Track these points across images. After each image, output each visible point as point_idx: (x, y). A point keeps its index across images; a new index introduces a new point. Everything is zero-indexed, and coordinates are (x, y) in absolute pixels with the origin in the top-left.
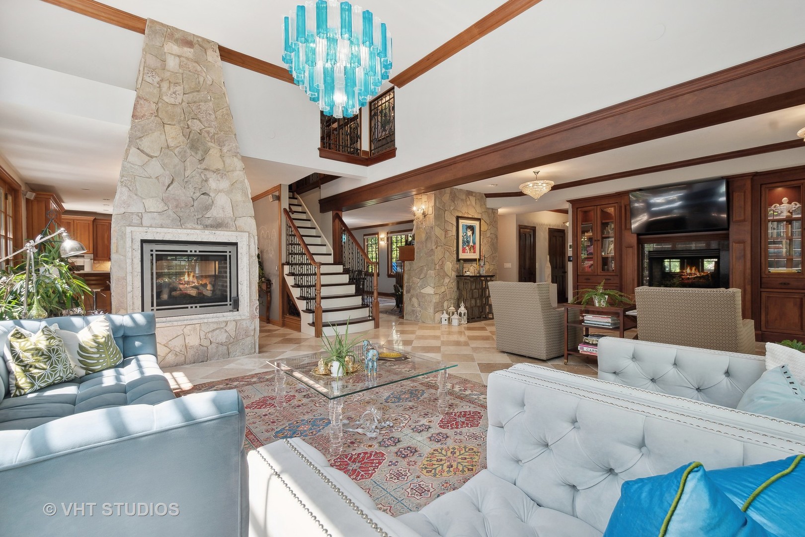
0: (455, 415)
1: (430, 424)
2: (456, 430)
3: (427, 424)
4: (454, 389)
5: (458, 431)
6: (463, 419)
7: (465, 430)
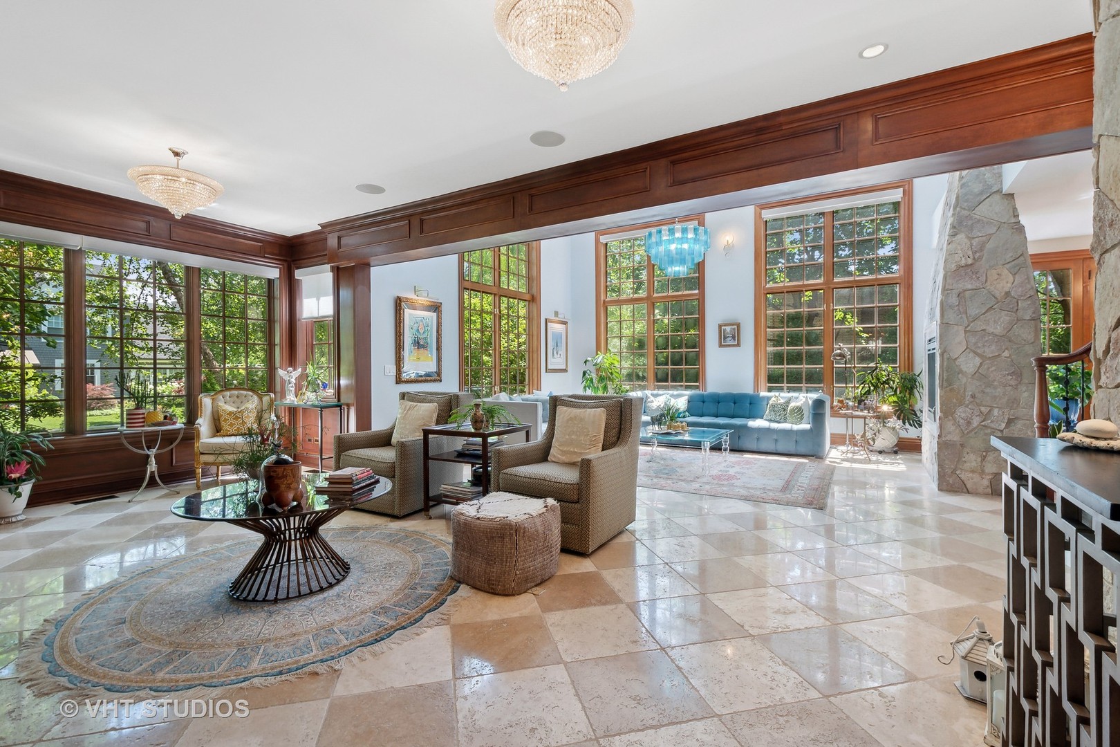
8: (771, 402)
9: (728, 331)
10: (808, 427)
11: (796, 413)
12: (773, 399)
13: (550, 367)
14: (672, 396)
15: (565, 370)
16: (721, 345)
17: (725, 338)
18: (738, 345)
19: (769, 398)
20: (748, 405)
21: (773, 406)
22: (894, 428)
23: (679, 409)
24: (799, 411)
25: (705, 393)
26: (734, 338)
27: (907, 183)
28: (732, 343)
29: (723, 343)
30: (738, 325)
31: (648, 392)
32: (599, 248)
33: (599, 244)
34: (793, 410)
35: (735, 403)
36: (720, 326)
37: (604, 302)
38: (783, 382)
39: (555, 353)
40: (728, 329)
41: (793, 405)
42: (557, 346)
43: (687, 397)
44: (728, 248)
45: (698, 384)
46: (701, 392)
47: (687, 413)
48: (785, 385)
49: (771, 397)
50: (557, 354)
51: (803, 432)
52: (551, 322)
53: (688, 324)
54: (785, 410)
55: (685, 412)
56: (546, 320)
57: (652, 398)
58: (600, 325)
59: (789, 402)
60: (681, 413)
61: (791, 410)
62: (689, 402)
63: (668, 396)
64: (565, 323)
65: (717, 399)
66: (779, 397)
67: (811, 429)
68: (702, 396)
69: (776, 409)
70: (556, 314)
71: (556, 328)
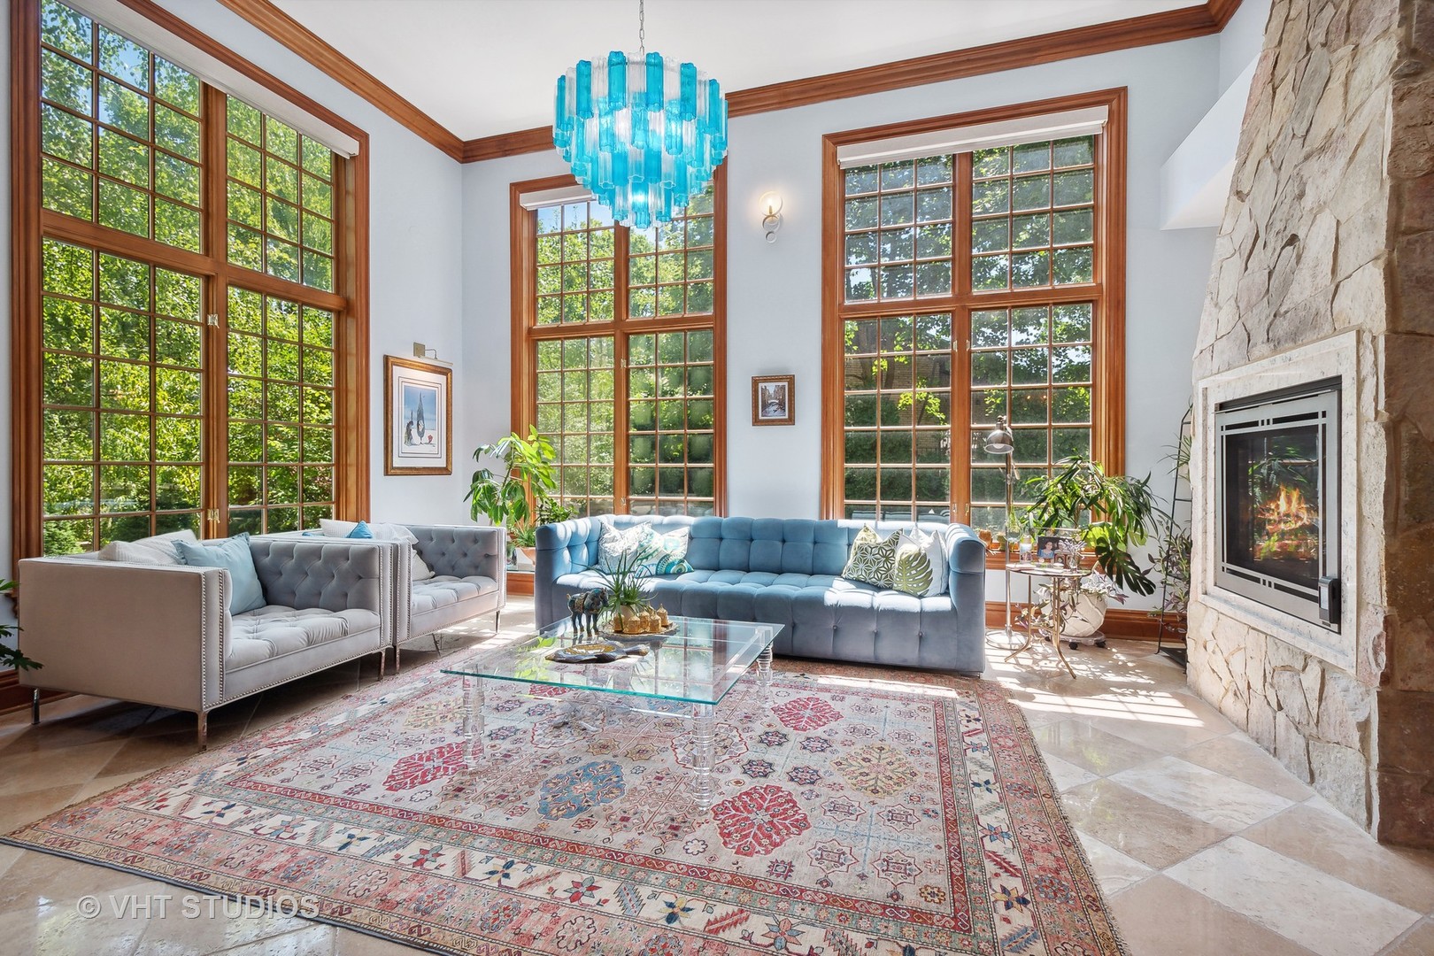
0: (446, 769)
1: (493, 743)
2: (442, 745)
3: (497, 742)
4: (458, 851)
5: (439, 744)
6: (429, 765)
7: (427, 747)
8: (857, 542)
9: (772, 391)
10: (945, 603)
11: (915, 568)
12: (861, 534)
13: (397, 462)
14: (655, 526)
15: (446, 471)
16: (756, 421)
17: (765, 406)
18: (791, 421)
19: (852, 532)
20: (811, 545)
21: (862, 550)
22: (1099, 595)
23: (667, 556)
24: (921, 563)
25: (724, 520)
26: (781, 405)
27: (1116, 96)
28: (778, 416)
29: (760, 417)
30: (791, 380)
31: (606, 519)
32: (519, 220)
33: (519, 212)
34: (907, 562)
35: (784, 541)
36: (755, 382)
37: (530, 331)
38: (873, 496)
39: (414, 432)
40: (771, 387)
41: (906, 549)
42: (420, 416)
43: (686, 530)
44: (772, 224)
45: (711, 499)
46: (718, 517)
47: (686, 564)
48: (879, 502)
49: (856, 531)
50: (421, 434)
51: (937, 617)
52: (402, 363)
53: (692, 379)
54: (887, 559)
55: (682, 561)
56: (386, 358)
57: (614, 532)
58: (520, 378)
59: (895, 541)
60: (672, 564)
61: (902, 563)
62: (691, 538)
63: (648, 529)
64: (445, 372)
65: (748, 533)
66: (870, 530)
67: (953, 608)
68: (719, 525)
69: (869, 557)
70: (419, 349)
71: (412, 379)
